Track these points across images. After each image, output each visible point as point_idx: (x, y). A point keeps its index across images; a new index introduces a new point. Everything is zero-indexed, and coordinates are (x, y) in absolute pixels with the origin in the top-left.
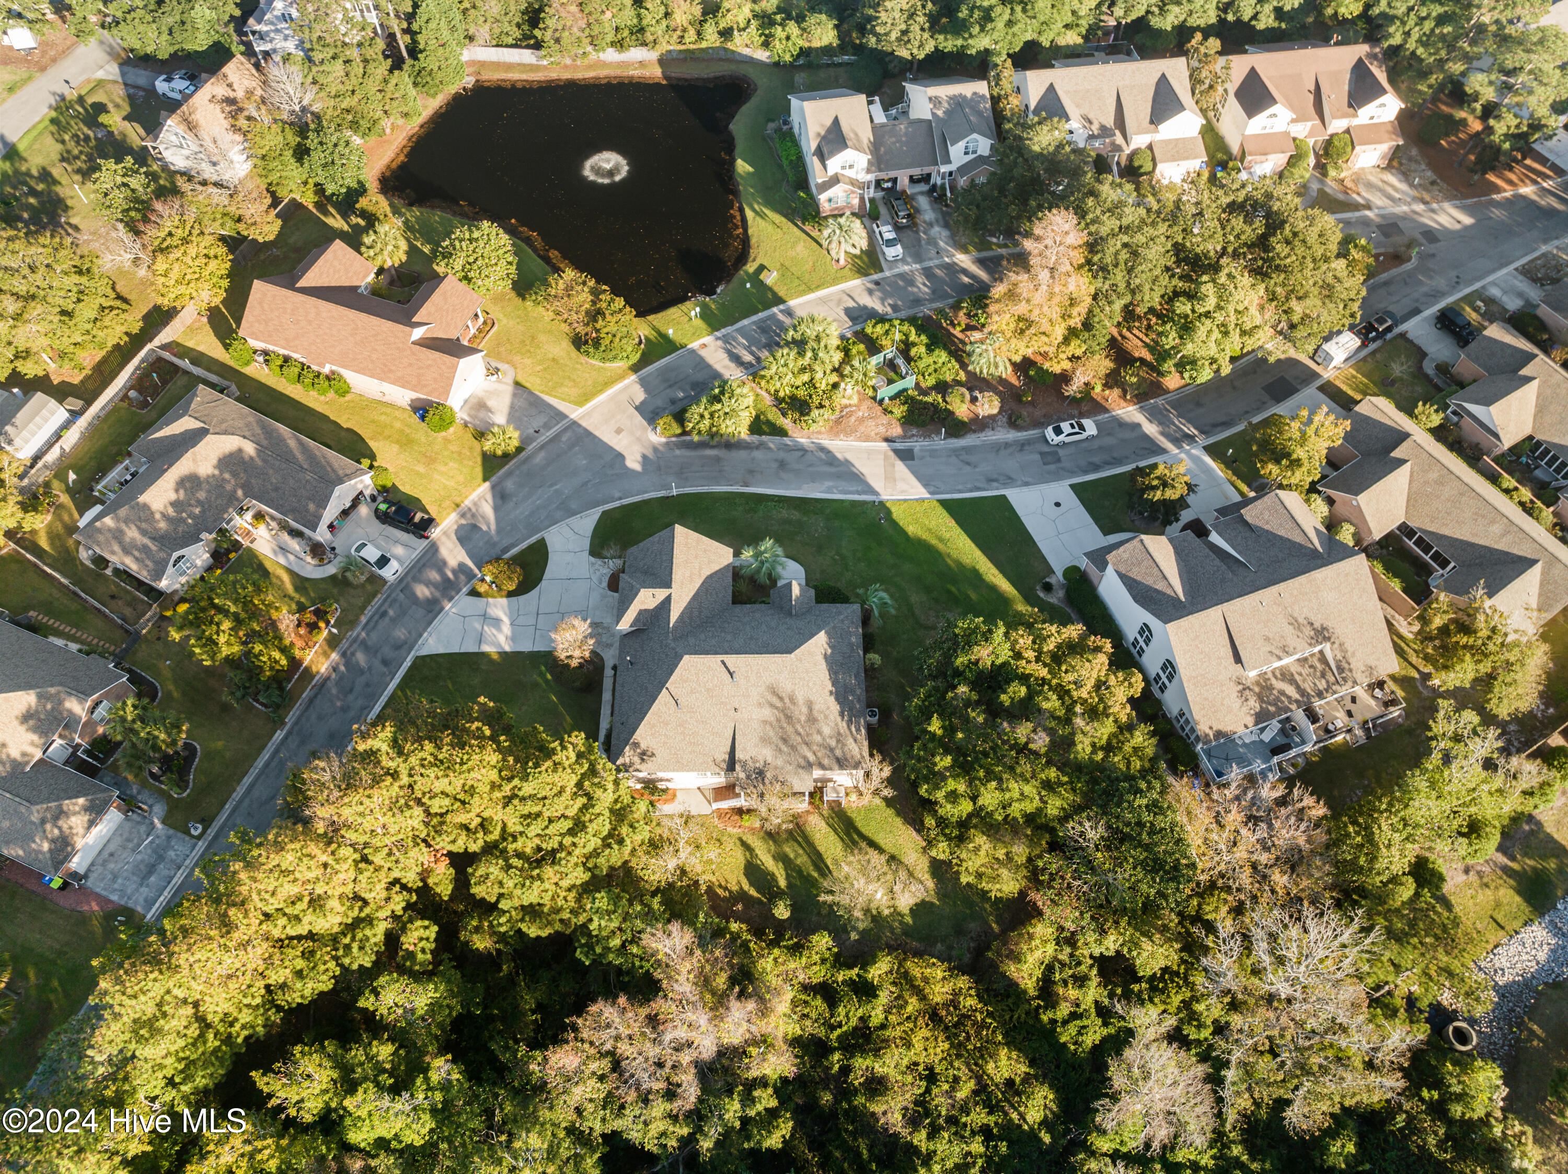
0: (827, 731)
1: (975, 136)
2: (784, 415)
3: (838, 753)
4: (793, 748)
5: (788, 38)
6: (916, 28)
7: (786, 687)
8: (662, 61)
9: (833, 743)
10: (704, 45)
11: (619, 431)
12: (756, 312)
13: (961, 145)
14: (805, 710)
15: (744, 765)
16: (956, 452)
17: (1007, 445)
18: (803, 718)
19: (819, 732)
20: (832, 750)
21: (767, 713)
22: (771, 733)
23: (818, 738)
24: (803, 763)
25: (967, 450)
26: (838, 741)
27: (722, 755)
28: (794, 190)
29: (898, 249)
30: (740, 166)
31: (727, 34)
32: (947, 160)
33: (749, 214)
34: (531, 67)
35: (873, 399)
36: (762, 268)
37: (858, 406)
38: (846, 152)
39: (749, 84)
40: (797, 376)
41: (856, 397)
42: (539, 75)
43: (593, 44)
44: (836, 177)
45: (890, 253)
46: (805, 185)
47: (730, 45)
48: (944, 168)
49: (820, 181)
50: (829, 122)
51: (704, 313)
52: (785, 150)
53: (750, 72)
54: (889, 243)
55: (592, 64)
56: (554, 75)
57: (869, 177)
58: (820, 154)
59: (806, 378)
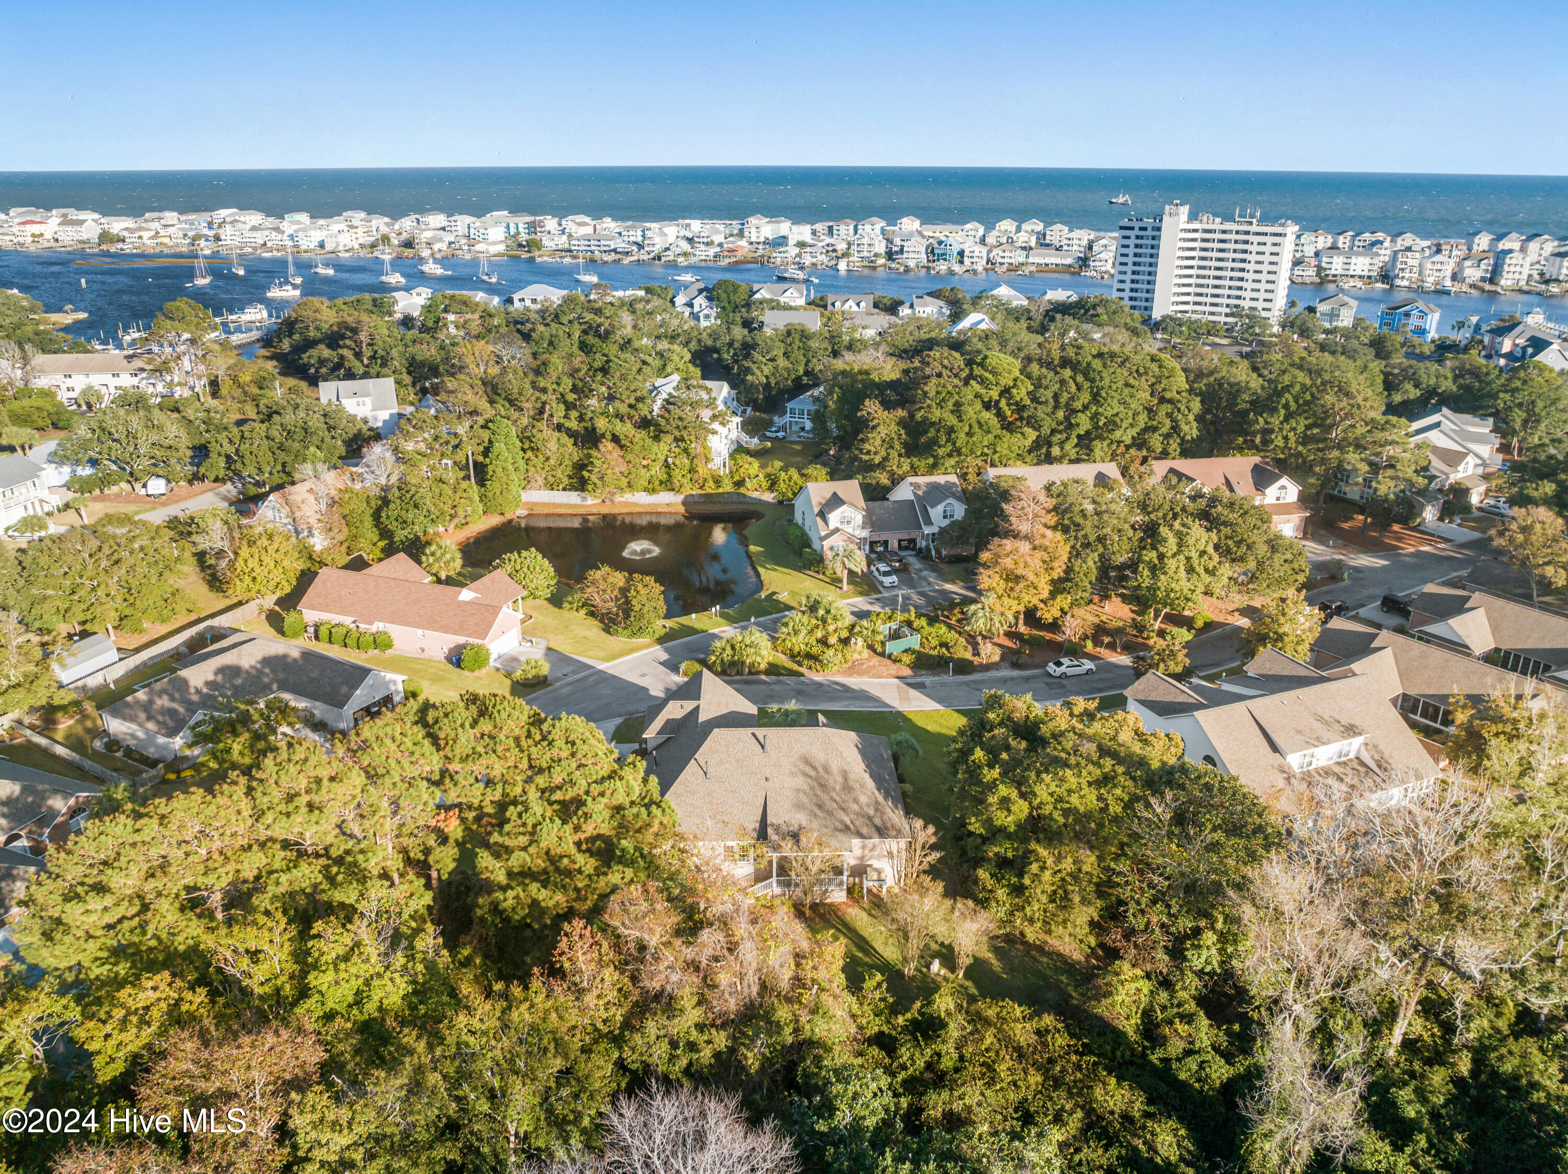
0: (863, 799)
1: (950, 500)
2: (800, 665)
3: (877, 821)
4: (830, 813)
5: (790, 479)
6: (894, 454)
7: (820, 757)
8: (684, 503)
9: (871, 812)
10: (721, 490)
11: (643, 675)
12: (770, 613)
13: (940, 508)
14: (839, 779)
15: (777, 829)
16: (966, 684)
17: (1012, 679)
18: (838, 787)
19: (856, 801)
20: (870, 819)
21: (800, 782)
22: (805, 800)
23: (855, 807)
24: (840, 826)
25: (975, 682)
26: (876, 810)
27: (752, 823)
28: (800, 554)
29: (894, 578)
30: (753, 548)
31: (740, 483)
32: (929, 522)
33: (761, 570)
34: (576, 506)
35: (882, 654)
36: (774, 593)
37: (869, 660)
38: (844, 508)
39: (758, 515)
40: (811, 632)
41: (866, 653)
42: (582, 511)
43: (630, 485)
44: (837, 530)
45: (887, 581)
46: (809, 546)
47: (742, 490)
48: (927, 530)
49: (823, 534)
50: (828, 496)
51: (723, 615)
52: (791, 530)
53: (759, 508)
54: (886, 574)
55: (627, 504)
56: (595, 511)
57: (865, 534)
58: (822, 515)
59: (819, 634)
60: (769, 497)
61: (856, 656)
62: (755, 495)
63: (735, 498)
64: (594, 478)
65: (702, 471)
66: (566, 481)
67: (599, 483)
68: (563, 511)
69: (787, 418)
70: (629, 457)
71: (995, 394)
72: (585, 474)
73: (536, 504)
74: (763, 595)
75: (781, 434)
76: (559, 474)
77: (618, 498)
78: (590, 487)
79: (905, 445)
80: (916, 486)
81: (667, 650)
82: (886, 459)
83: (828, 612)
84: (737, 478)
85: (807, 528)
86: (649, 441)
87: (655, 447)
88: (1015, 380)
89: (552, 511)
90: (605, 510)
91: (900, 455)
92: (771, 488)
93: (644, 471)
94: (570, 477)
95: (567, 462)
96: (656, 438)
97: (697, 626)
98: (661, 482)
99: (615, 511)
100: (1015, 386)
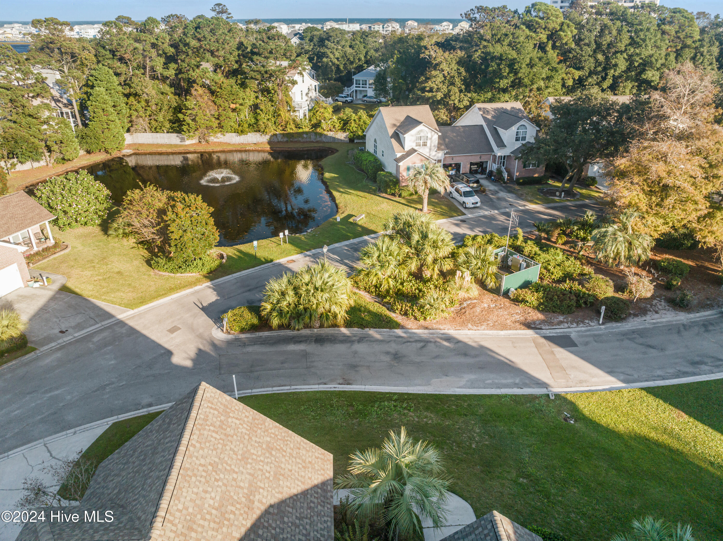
1: (521, 124)
8: (269, 142)
10: (300, 131)
11: (173, 330)
13: (512, 130)
28: (374, 179)
29: (476, 199)
30: (327, 175)
31: (317, 125)
32: (501, 144)
33: (336, 194)
34: (176, 146)
35: (496, 291)
36: (350, 216)
37: (480, 298)
38: (420, 127)
39: (332, 151)
40: (402, 263)
41: (475, 290)
42: (181, 149)
43: (220, 126)
44: (413, 151)
45: (470, 201)
46: (383, 170)
47: (319, 130)
48: (499, 153)
49: (399, 155)
50: (402, 119)
51: (292, 242)
52: (364, 156)
53: (333, 146)
54: (467, 194)
55: (220, 144)
56: (192, 149)
57: (440, 155)
58: (396, 136)
59: (413, 266)
60: (342, 136)
61: (462, 294)
62: (330, 134)
63: (313, 137)
64: (188, 120)
65: (284, 115)
66: (168, 125)
67: (192, 123)
68: (164, 150)
69: (354, 88)
70: (219, 101)
71: (543, 37)
72: (180, 116)
73: (140, 145)
74: (339, 218)
75: (349, 99)
76: (161, 119)
77: (212, 139)
78: (185, 128)
79: (465, 81)
80: (485, 111)
81: (216, 288)
82: (447, 95)
83: (425, 236)
84: (314, 121)
85: (379, 155)
86: (236, 88)
87: (241, 94)
88: (562, 24)
89: (154, 150)
90: (201, 149)
91: (461, 91)
92: (343, 129)
93: (233, 115)
94: (170, 121)
95: (166, 107)
96: (243, 85)
97: (261, 254)
98: (250, 125)
99: (209, 149)
100: (561, 30)
